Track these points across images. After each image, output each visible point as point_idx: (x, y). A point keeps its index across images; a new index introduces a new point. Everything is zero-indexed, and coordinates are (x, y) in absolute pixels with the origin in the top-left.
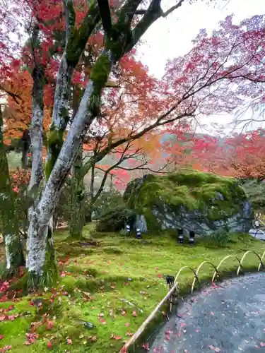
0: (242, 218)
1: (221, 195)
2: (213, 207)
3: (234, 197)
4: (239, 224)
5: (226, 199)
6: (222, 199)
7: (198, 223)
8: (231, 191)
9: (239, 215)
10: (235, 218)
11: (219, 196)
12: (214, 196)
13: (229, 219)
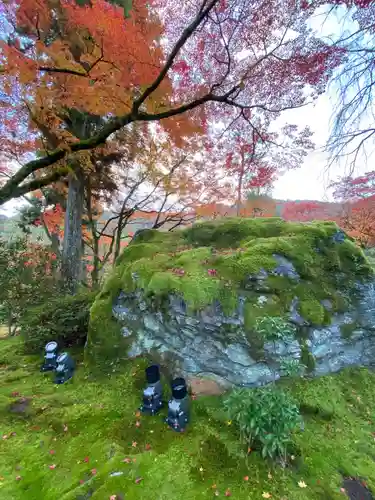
0: (357, 329)
1: (289, 265)
2: (262, 299)
3: (331, 269)
4: (350, 344)
5: (304, 277)
6: (292, 275)
7: (219, 345)
8: (323, 253)
9: (348, 320)
10: (335, 329)
11: (284, 269)
12: (265, 266)
13: (316, 334)
